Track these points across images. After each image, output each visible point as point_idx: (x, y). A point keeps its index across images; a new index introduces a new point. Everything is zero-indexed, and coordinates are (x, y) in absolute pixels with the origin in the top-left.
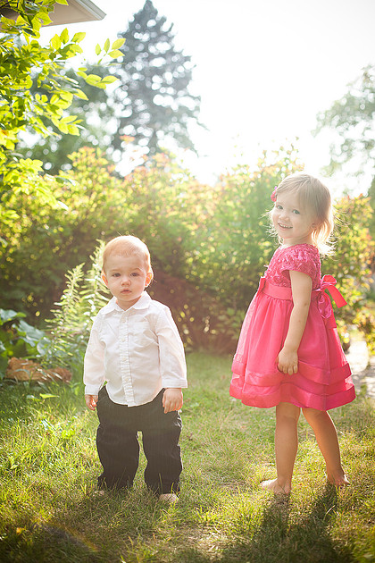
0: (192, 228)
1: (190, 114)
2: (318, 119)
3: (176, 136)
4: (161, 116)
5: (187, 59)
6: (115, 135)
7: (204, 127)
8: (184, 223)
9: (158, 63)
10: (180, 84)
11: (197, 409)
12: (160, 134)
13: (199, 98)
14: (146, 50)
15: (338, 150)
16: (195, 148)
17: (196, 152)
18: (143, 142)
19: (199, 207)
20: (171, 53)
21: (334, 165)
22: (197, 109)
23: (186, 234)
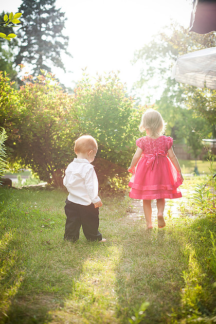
0: (57, 119)
1: (62, 47)
2: (135, 55)
3: (53, 59)
4: (45, 47)
5: (62, 15)
6: (17, 56)
7: (70, 55)
8: (53, 116)
9: (45, 16)
10: (57, 29)
11: (53, 225)
12: (44, 57)
13: (67, 38)
14: (38, 8)
15: (145, 73)
16: (64, 67)
17: (64, 69)
18: (34, 61)
19: (62, 107)
20: (53, 10)
21: (142, 81)
22: (66, 44)
23: (53, 122)
